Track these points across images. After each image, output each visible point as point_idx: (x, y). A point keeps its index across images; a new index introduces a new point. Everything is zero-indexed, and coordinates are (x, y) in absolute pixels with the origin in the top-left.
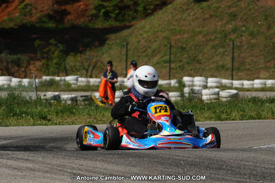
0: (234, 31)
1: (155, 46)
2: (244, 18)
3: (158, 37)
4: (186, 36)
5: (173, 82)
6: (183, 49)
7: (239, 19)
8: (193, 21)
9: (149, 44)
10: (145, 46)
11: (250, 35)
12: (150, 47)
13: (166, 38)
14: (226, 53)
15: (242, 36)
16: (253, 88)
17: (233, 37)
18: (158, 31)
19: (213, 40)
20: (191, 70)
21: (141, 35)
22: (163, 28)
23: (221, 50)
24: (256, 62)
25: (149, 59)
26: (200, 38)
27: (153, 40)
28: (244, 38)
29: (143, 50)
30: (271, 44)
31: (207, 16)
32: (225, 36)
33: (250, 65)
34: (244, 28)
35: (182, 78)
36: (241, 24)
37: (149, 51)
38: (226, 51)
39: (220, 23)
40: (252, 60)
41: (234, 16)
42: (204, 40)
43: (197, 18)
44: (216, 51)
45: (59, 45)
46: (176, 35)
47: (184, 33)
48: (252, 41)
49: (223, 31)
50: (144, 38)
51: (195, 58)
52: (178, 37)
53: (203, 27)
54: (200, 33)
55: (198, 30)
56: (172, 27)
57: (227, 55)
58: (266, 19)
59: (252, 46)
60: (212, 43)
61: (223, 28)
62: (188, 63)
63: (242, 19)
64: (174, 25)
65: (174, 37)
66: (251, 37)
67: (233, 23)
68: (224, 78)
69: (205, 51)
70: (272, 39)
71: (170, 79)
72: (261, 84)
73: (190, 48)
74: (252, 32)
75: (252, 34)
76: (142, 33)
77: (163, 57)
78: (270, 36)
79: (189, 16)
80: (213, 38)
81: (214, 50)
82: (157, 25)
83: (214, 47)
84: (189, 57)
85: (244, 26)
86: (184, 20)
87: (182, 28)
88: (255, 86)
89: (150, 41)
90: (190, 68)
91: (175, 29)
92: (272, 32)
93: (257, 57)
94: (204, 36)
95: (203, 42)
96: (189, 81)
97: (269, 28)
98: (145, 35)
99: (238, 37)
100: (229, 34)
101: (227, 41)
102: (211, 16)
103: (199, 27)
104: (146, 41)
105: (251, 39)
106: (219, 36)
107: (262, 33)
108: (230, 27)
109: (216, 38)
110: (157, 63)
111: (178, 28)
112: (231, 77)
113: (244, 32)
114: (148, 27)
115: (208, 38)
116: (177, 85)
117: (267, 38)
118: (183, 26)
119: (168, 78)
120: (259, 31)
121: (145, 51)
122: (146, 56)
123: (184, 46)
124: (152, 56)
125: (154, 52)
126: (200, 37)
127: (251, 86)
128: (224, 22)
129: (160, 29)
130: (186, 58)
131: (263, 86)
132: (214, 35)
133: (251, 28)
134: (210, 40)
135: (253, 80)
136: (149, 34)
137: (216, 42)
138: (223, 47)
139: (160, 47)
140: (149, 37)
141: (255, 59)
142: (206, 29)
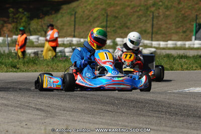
0: (154, 5)
1: (95, 15)
4: (118, 8)
6: (116, 17)
9: (91, 14)
10: (88, 15)
11: (165, 8)
12: (92, 16)
13: (103, 9)
14: (148, 21)
15: (159, 8)
16: (167, 47)
17: (153, 9)
18: (98, 4)
19: (138, 12)
20: (122, 33)
21: (86, 6)
22: (101, 2)
23: (144, 19)
24: (169, 28)
25: (91, 25)
26: (128, 10)
27: (94, 11)
28: (161, 11)
29: (87, 18)
30: (180, 15)
32: (147, 9)
33: (164, 30)
34: (161, 3)
35: (115, 39)
37: (91, 19)
38: (148, 20)
40: (167, 27)
42: (132, 11)
44: (140, 20)
45: (25, 13)
46: (111, 7)
47: (117, 6)
48: (168, 13)
49: (146, 5)
50: (87, 9)
51: (125, 24)
52: (112, 9)
53: (131, 2)
54: (129, 6)
55: (127, 4)
56: (108, 1)
57: (148, 23)
59: (167, 17)
60: (137, 14)
61: (146, 3)
62: (120, 28)
65: (109, 9)
68: (146, 40)
69: (132, 19)
70: (181, 11)
72: (173, 44)
74: (167, 6)
75: (167, 8)
76: (86, 5)
77: (101, 23)
78: (180, 9)
80: (138, 10)
81: (139, 19)
83: (138, 17)
84: (121, 24)
85: (161, 1)
87: (116, 2)
88: (169, 46)
89: (92, 11)
90: (121, 32)
91: (110, 3)
92: (181, 6)
93: (170, 24)
94: (132, 8)
95: (131, 12)
96: (121, 41)
97: (179, 3)
98: (88, 7)
99: (156, 10)
100: (150, 7)
101: (149, 12)
103: (128, 2)
104: (89, 11)
105: (166, 11)
106: (143, 8)
107: (174, 7)
108: (151, 2)
109: (140, 10)
111: (112, 2)
112: (151, 39)
113: (161, 6)
114: (90, 1)
115: (135, 10)
116: (111, 44)
117: (177, 11)
120: (172, 6)
121: (88, 19)
122: (89, 22)
123: (117, 15)
124: (93, 22)
125: (95, 19)
126: (129, 8)
127: (165, 46)
129: (99, 2)
130: (118, 24)
131: (175, 46)
132: (139, 8)
133: (166, 3)
134: (136, 11)
135: (167, 41)
136: (91, 6)
137: (140, 13)
138: (145, 16)
139: (99, 16)
140: (91, 8)
141: (169, 26)
142: (133, 3)
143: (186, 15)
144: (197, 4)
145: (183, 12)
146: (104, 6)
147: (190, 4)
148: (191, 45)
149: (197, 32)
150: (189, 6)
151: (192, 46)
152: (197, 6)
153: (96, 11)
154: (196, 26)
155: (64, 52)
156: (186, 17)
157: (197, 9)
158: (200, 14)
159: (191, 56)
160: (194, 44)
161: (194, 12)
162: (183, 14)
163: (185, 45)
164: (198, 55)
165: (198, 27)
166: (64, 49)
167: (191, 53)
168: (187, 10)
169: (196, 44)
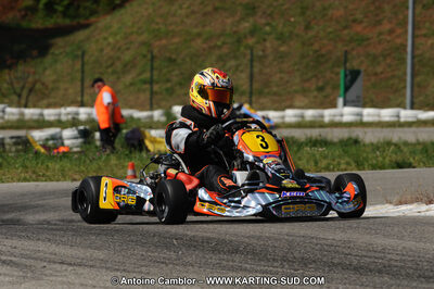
0: (252, 32)
1: (127, 57)
2: (269, 12)
3: (131, 43)
4: (176, 40)
5: (157, 114)
6: (171, 61)
7: (260, 14)
8: (187, 16)
9: (118, 54)
10: (111, 57)
11: (279, 39)
12: (119, 59)
13: (143, 43)
14: (240, 68)
15: (265, 40)
16: (283, 123)
17: (251, 41)
18: (132, 33)
19: (220, 47)
20: (186, 94)
21: (105, 39)
22: (139, 28)
23: (233, 63)
24: (287, 82)
25: (118, 78)
26: (198, 44)
27: (124, 47)
28: (268, 44)
29: (109, 63)
30: (311, 53)
31: (209, 8)
32: (239, 41)
33: (277, 86)
34: (268, 28)
35: (170, 108)
36: (263, 21)
37: (119, 65)
38: (240, 65)
39: (229, 21)
40: (281, 78)
41: (252, 9)
42: (205, 46)
43: (193, 12)
44: (224, 65)
46: (160, 39)
47: (173, 37)
48: (282, 49)
49: (235, 32)
50: (109, 44)
52: (164, 42)
53: (204, 26)
54: (199, 35)
55: (195, 31)
56: (154, 26)
57: (242, 71)
58: (303, 14)
59: (282, 57)
60: (217, 52)
61: (235, 29)
62: (180, 84)
63: (264, 13)
64: (157, 24)
65: (157, 43)
66: (280, 42)
67: (251, 20)
70: (312, 44)
71: (152, 109)
72: (295, 116)
73: (184, 60)
74: (282, 34)
75: (281, 38)
76: (106, 35)
77: (140, 74)
78: (309, 40)
79: (181, 8)
80: (219, 43)
81: (221, 64)
82: (130, 24)
83: (221, 58)
84: (182, 74)
85: (268, 24)
86: (174, 15)
87: (171, 28)
88: (288, 120)
89: (119, 49)
91: (158, 30)
92: (311, 33)
93: (289, 73)
94: (206, 40)
95: (204, 50)
97: (308, 27)
98: (111, 40)
99: (257, 43)
100: (245, 37)
101: (242, 49)
102: (216, 9)
103: (196, 26)
104: (113, 49)
105: (280, 46)
106: (229, 40)
107: (297, 36)
108: (246, 25)
109: (224, 43)
110: (131, 84)
111: (163, 28)
113: (268, 34)
114: (115, 26)
115: (212, 45)
116: (163, 119)
117: (303, 44)
118: (171, 24)
119: (148, 107)
120: (291, 33)
121: (112, 64)
122: (114, 72)
123: (174, 57)
125: (125, 66)
126: (199, 41)
127: (280, 120)
128: (237, 18)
129: (135, 29)
130: (177, 76)
131: (300, 119)
132: (222, 39)
133: (280, 28)
134: (215, 47)
135: (283, 110)
136: (118, 37)
137: (225, 50)
138: (236, 58)
139: (135, 58)
140: (117, 42)
141: (286, 77)
142: (208, 29)
143: (323, 52)
144: (345, 28)
145: (316, 47)
146: (144, 37)
147: (330, 30)
148: (334, 116)
149: (347, 89)
150: (331, 33)
151: (337, 119)
152: (346, 32)
153: (128, 49)
154: (346, 76)
155: (61, 138)
156: (323, 56)
157: (348, 38)
158: (353, 49)
159: (336, 140)
160: (342, 115)
161: (340, 45)
162: (317, 51)
163: (322, 116)
164: (350, 139)
165: (349, 77)
166: (61, 132)
167: (336, 135)
168: (325, 42)
169: (347, 113)
